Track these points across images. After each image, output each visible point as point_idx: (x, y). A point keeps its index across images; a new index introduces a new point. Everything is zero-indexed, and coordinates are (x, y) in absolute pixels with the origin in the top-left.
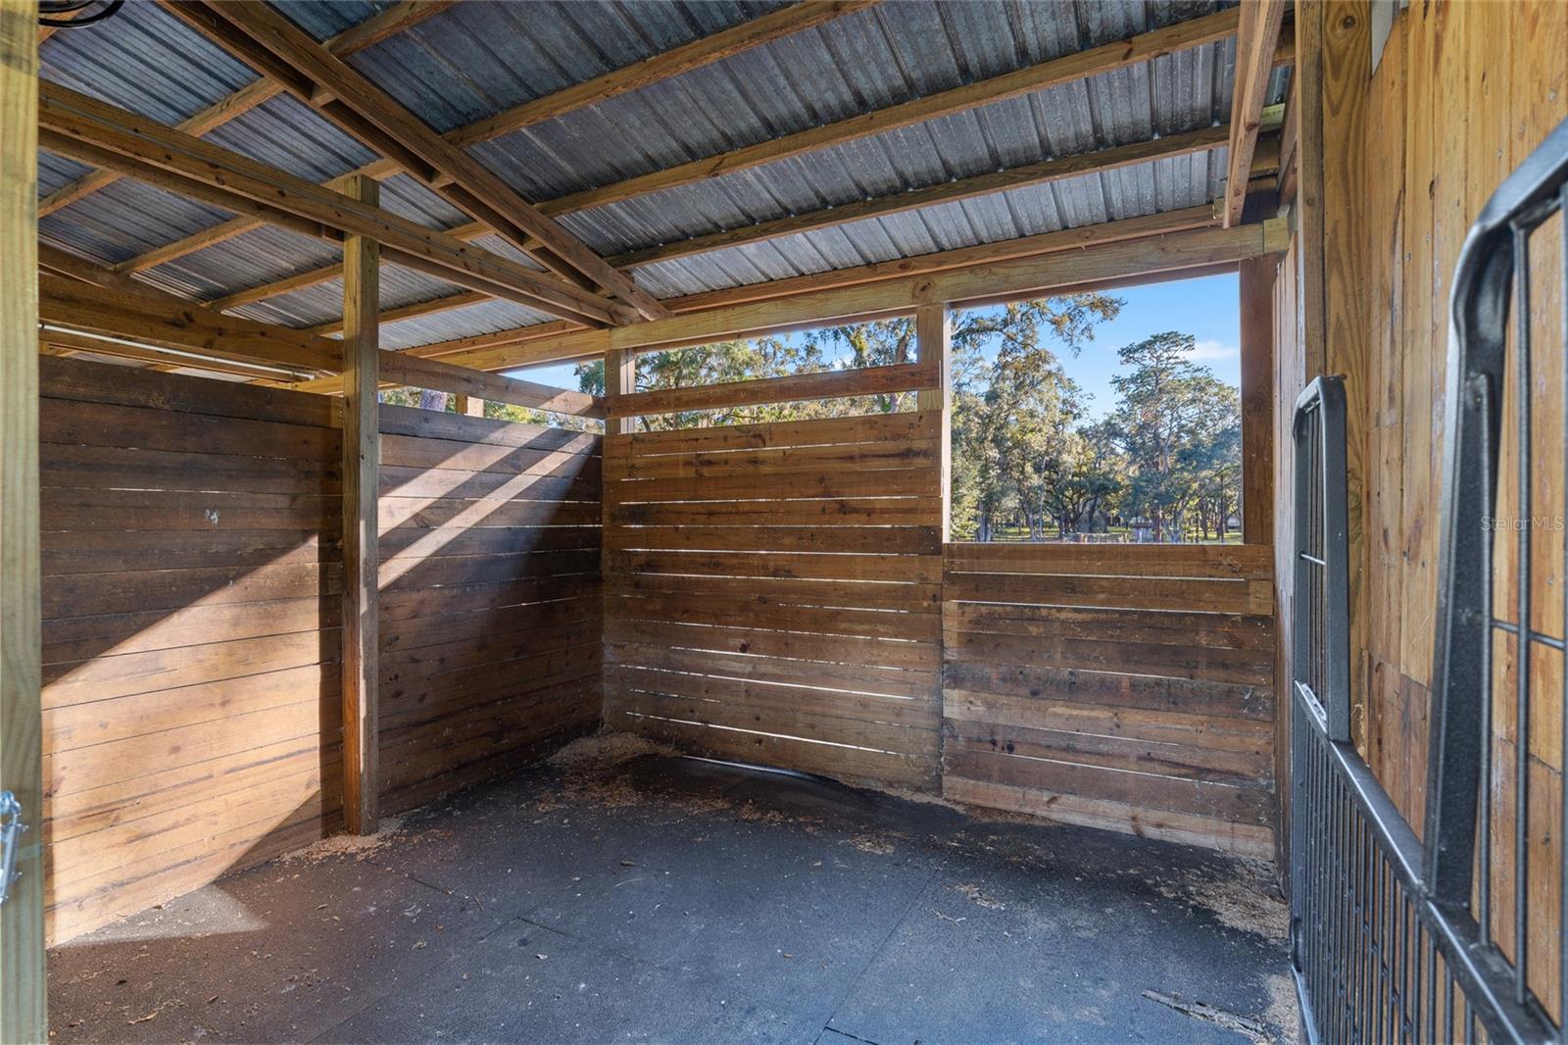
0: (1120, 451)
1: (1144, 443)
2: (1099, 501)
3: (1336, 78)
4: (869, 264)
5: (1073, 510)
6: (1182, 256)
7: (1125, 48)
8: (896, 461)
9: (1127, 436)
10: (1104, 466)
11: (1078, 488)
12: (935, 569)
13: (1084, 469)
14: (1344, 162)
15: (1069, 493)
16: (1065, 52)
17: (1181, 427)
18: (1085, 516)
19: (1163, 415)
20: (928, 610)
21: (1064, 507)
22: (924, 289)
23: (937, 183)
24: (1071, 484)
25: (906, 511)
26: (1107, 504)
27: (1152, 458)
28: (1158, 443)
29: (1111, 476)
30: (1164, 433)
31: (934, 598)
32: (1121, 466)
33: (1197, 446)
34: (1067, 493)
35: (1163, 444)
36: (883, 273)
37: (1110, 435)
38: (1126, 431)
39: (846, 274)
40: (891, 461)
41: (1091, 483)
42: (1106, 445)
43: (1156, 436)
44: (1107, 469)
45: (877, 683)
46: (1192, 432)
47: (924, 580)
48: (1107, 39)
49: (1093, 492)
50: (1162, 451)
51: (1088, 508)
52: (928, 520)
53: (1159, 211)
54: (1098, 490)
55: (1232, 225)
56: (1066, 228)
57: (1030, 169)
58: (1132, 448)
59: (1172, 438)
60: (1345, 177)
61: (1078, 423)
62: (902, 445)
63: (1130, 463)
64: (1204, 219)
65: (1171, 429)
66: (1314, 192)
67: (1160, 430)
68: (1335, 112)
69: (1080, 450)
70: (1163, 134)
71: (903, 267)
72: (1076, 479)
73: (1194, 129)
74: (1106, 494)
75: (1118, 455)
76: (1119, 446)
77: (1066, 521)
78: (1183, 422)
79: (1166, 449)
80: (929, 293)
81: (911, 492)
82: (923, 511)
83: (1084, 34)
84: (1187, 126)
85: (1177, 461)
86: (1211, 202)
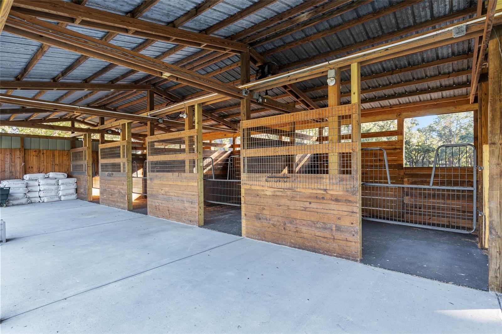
0: (434, 136)
1: (445, 134)
2: (426, 155)
3: (484, 101)
4: (382, 107)
5: (416, 159)
6: (460, 109)
7: (448, 76)
8: (393, 150)
9: (438, 131)
10: (428, 143)
11: (418, 151)
12: (402, 172)
13: (420, 144)
14: (485, 113)
15: (414, 152)
16: (435, 76)
17: (461, 127)
18: (420, 161)
19: (453, 122)
20: (400, 181)
21: (412, 158)
22: (399, 115)
23: (403, 94)
24: (415, 149)
25: (395, 161)
26: (429, 156)
27: (448, 139)
28: (451, 133)
29: (431, 146)
30: (454, 129)
31: (402, 178)
32: (435, 142)
33: (468, 134)
34: (413, 153)
35: (453, 133)
36: (385, 109)
37: (430, 131)
38: (437, 129)
39: (377, 109)
40: (391, 150)
41: (423, 149)
42: (429, 135)
43: (450, 131)
44: (430, 144)
45: (388, 196)
46: (466, 129)
47: (399, 175)
48: (444, 74)
49: (424, 152)
50: (453, 136)
51: (421, 158)
52: (400, 162)
53: (455, 96)
54: (426, 151)
55: (472, 103)
56: (431, 99)
57: (425, 91)
58: (440, 135)
59: (457, 131)
60: (485, 115)
61: (418, 127)
62: (394, 147)
63: (439, 141)
64: (465, 98)
65: (456, 128)
66: (480, 117)
67: (452, 129)
68: (483, 106)
69: (419, 137)
70: (456, 85)
71: (391, 108)
72: (417, 147)
73: (463, 84)
74: (429, 153)
75: (434, 138)
76: (434, 134)
77: (412, 163)
78: (462, 125)
79: (455, 136)
80: (400, 116)
81: (396, 157)
82: (399, 161)
83: (440, 73)
84: (462, 84)
85: (459, 140)
86: (467, 94)
